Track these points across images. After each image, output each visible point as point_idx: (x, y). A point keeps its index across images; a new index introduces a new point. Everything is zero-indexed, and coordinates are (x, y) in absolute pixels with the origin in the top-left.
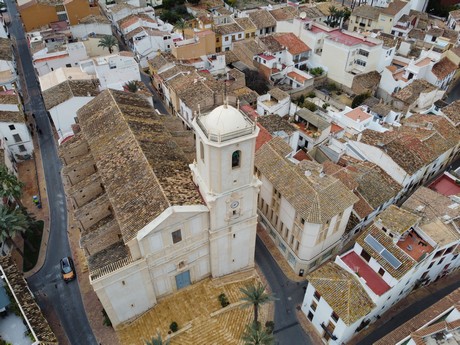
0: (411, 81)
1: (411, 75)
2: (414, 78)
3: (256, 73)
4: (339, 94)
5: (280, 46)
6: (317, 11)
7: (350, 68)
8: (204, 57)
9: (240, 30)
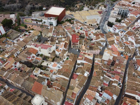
0: (61, 51)
1: (61, 50)
2: (62, 50)
3: (28, 62)
4: (49, 58)
5: (31, 53)
6: (34, 36)
7: (48, 53)
8: (13, 65)
9: (18, 50)
